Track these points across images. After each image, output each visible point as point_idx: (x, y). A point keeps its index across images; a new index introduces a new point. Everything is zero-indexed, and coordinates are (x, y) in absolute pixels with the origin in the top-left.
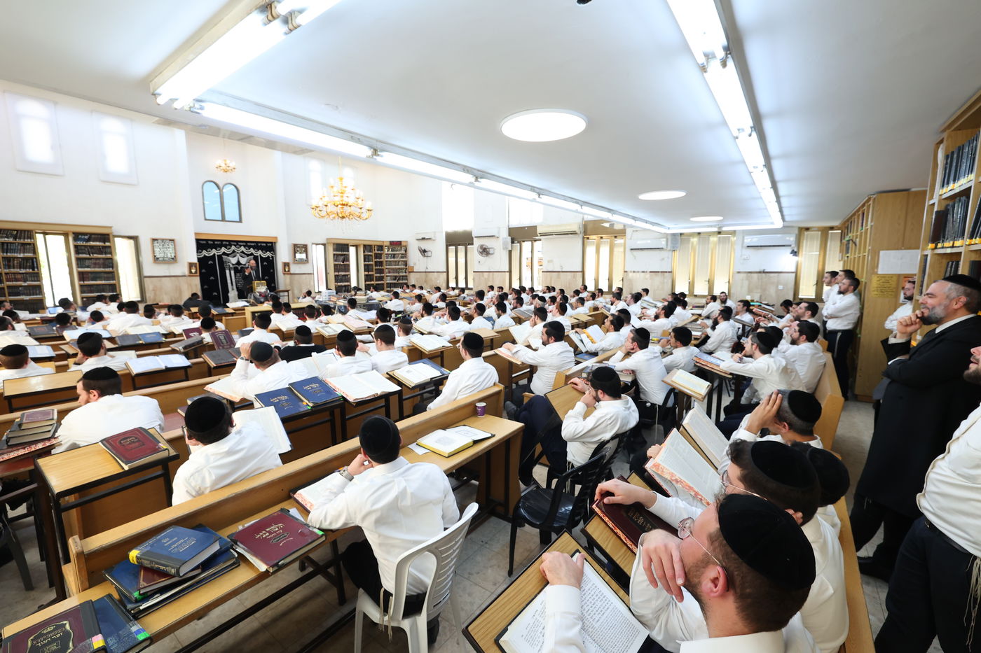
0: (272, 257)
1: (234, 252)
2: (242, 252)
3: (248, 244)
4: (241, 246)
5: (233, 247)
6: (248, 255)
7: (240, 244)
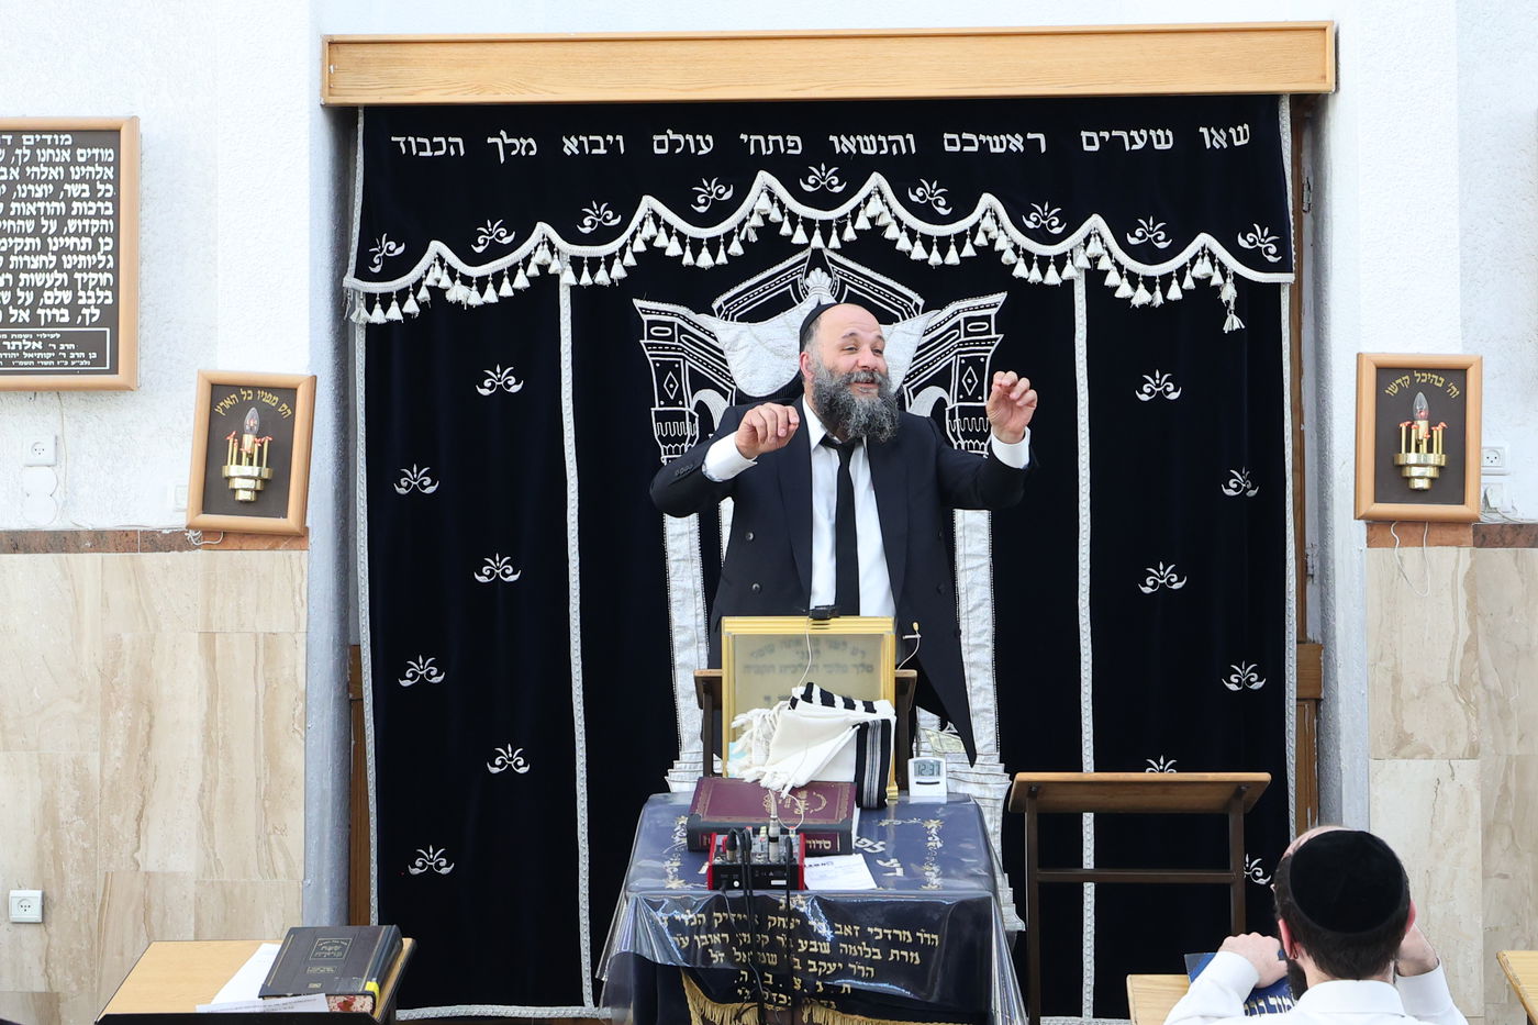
0: (1257, 301)
1: (770, 245)
2: (872, 247)
3: (952, 142)
4: (855, 171)
5: (764, 197)
6: (937, 287)
7: (844, 145)
